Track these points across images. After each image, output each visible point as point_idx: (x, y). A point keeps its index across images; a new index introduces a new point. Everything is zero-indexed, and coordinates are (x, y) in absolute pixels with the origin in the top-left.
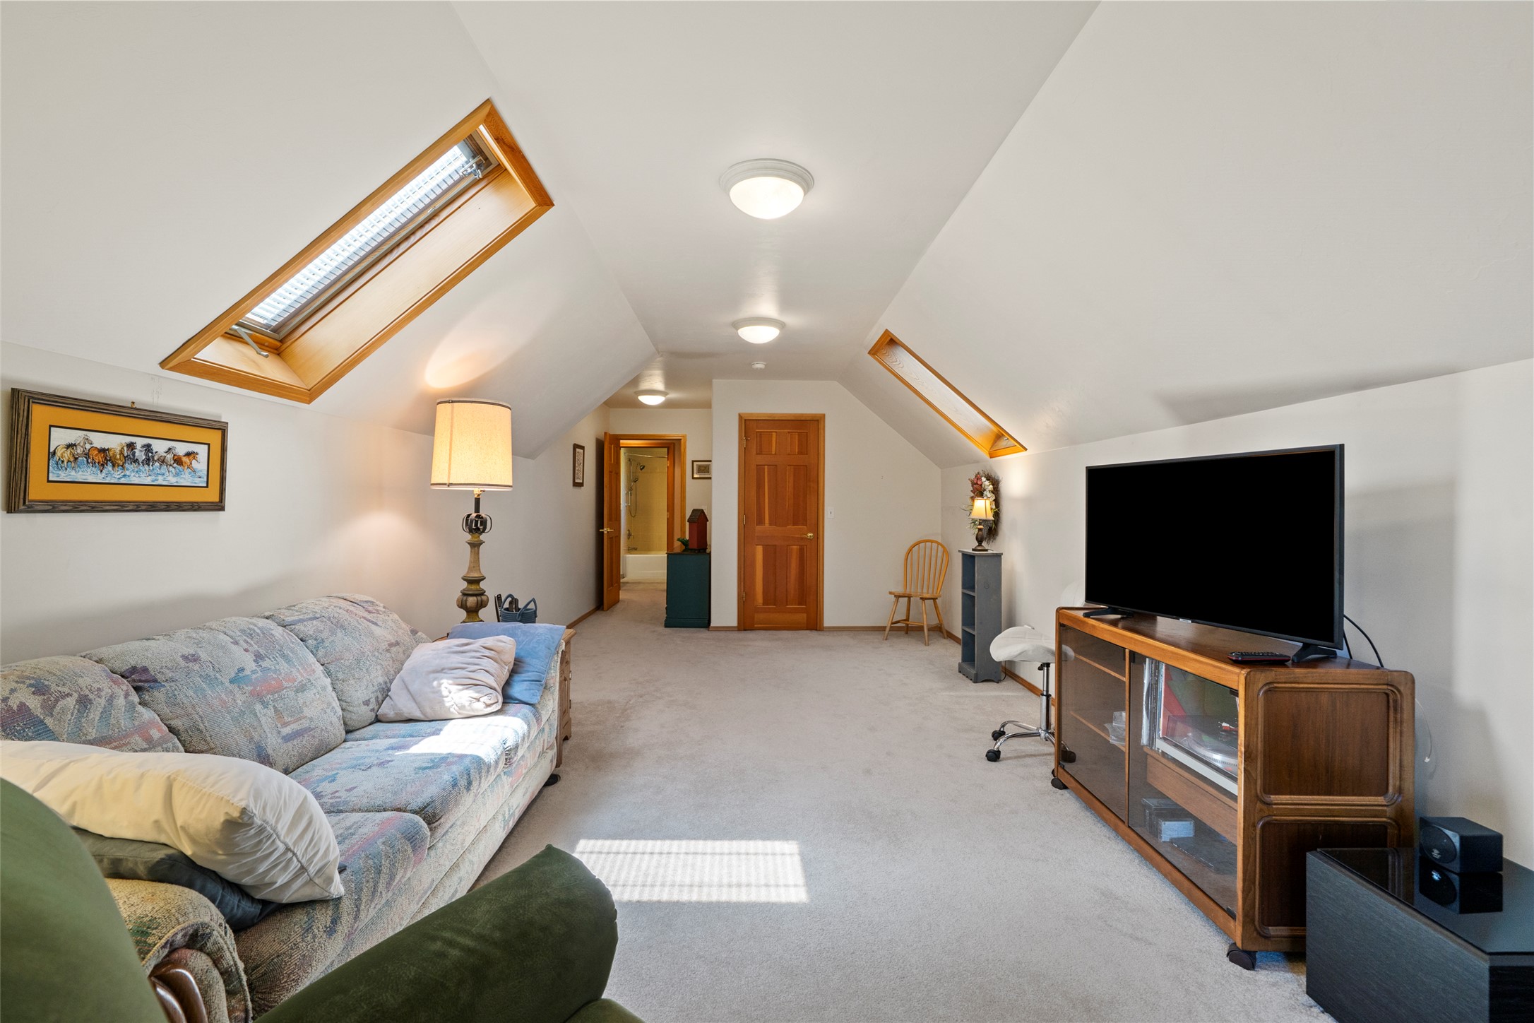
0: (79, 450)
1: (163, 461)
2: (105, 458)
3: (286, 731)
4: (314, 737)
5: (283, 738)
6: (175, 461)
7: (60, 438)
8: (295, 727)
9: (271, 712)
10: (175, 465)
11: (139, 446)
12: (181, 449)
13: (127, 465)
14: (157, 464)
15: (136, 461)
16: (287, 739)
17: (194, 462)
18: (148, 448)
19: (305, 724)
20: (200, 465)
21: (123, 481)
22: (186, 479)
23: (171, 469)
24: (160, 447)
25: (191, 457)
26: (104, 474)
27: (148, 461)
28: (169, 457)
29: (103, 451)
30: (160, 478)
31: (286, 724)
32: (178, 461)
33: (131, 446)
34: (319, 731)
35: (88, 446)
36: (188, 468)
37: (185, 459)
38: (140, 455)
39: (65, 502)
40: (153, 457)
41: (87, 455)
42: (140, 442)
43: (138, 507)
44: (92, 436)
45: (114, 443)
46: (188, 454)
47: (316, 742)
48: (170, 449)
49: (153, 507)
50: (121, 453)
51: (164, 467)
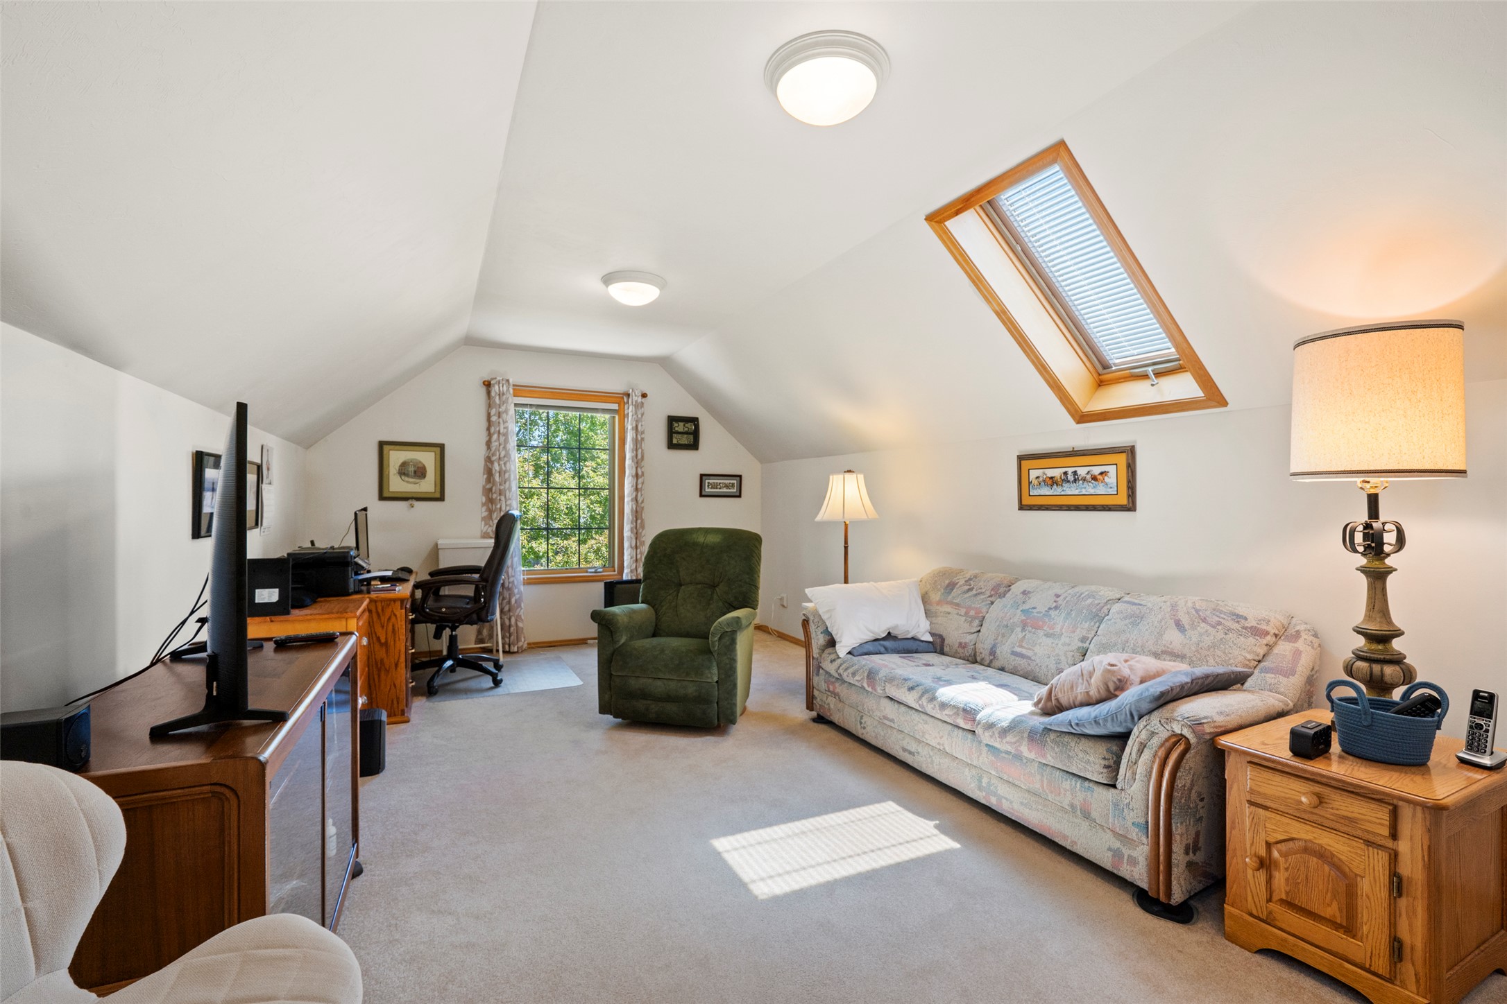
0: (1041, 479)
1: (1084, 480)
2: (1053, 482)
3: (1018, 650)
4: (1029, 664)
5: (1013, 651)
6: (1092, 479)
7: (1034, 474)
8: (1024, 651)
9: (1021, 636)
10: (1093, 481)
11: (1070, 473)
12: (1096, 471)
13: (1064, 484)
14: (1081, 482)
15: (1069, 481)
16: (1014, 653)
17: (1106, 478)
18: (1075, 473)
19: (1029, 653)
20: (1111, 479)
21: (1063, 493)
22: (1101, 489)
23: (1090, 484)
24: (1082, 472)
25: (1104, 475)
26: (1053, 491)
27: (1075, 481)
28: (1088, 477)
29: (1052, 478)
30: (1084, 490)
31: (1021, 646)
32: (1094, 478)
33: (1066, 473)
34: (1035, 663)
35: (1045, 477)
36: (1102, 482)
37: (1099, 477)
38: (1071, 478)
39: (1034, 506)
40: (1078, 478)
41: (1044, 481)
42: (1070, 470)
43: (1069, 508)
44: (1046, 471)
45: (1056, 473)
46: (1101, 473)
47: (1029, 668)
48: (1089, 472)
49: (1077, 508)
50: (1061, 478)
51: (1085, 483)
